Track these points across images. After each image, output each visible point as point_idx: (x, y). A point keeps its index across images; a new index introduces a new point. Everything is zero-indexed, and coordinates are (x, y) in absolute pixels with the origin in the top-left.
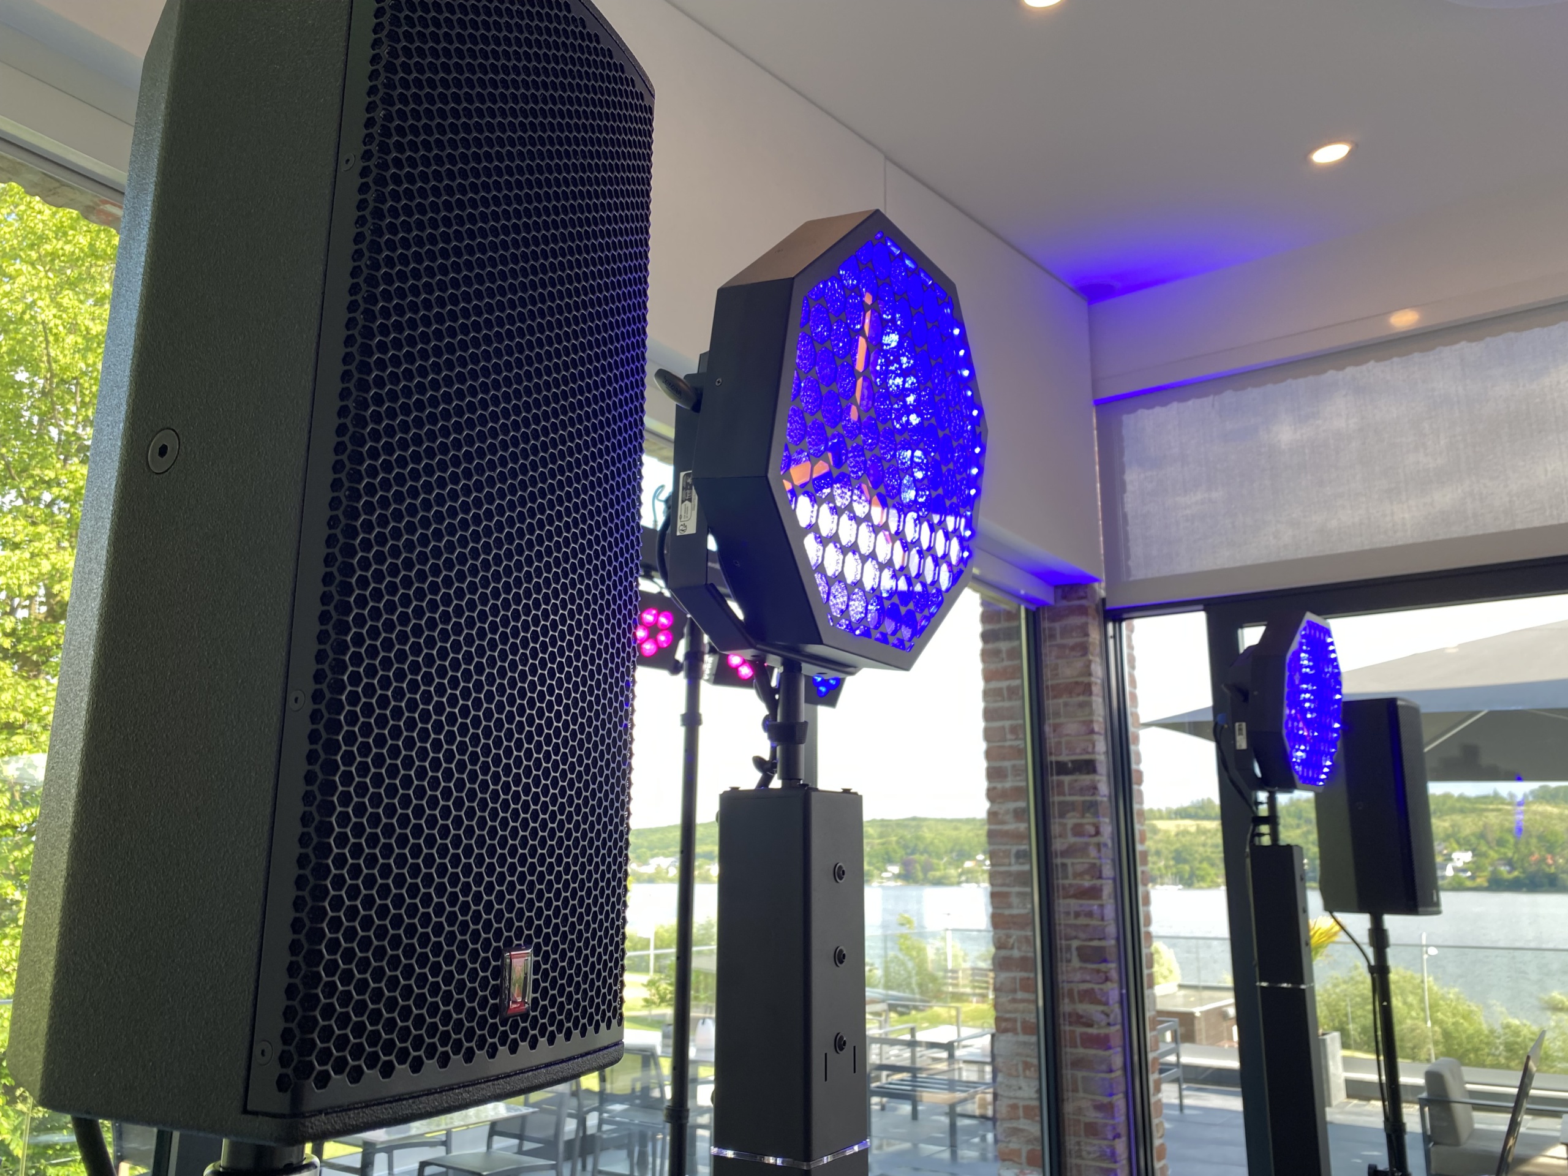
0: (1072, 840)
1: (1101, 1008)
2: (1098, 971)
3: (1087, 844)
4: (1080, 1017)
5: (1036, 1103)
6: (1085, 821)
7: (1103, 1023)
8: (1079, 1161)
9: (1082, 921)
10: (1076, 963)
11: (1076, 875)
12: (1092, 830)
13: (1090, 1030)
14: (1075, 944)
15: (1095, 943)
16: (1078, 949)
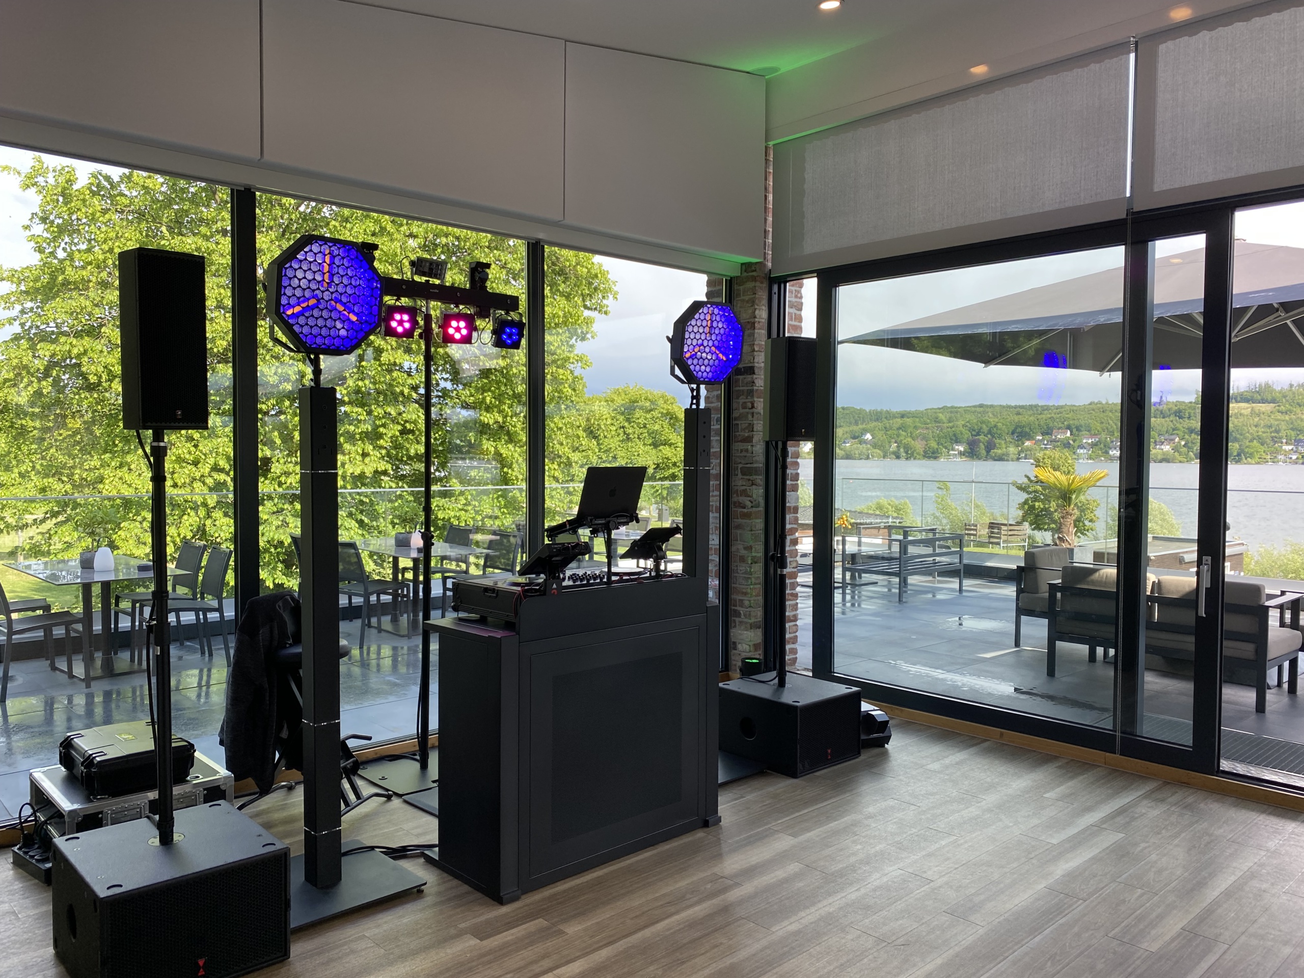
0: (742, 411)
1: (749, 498)
2: (749, 480)
3: (748, 413)
4: (740, 503)
5: (718, 547)
6: (747, 400)
7: (750, 506)
8: (736, 575)
9: (744, 454)
10: (740, 476)
11: (743, 430)
12: (750, 405)
13: (744, 510)
14: (740, 466)
15: (749, 466)
16: (741, 468)
